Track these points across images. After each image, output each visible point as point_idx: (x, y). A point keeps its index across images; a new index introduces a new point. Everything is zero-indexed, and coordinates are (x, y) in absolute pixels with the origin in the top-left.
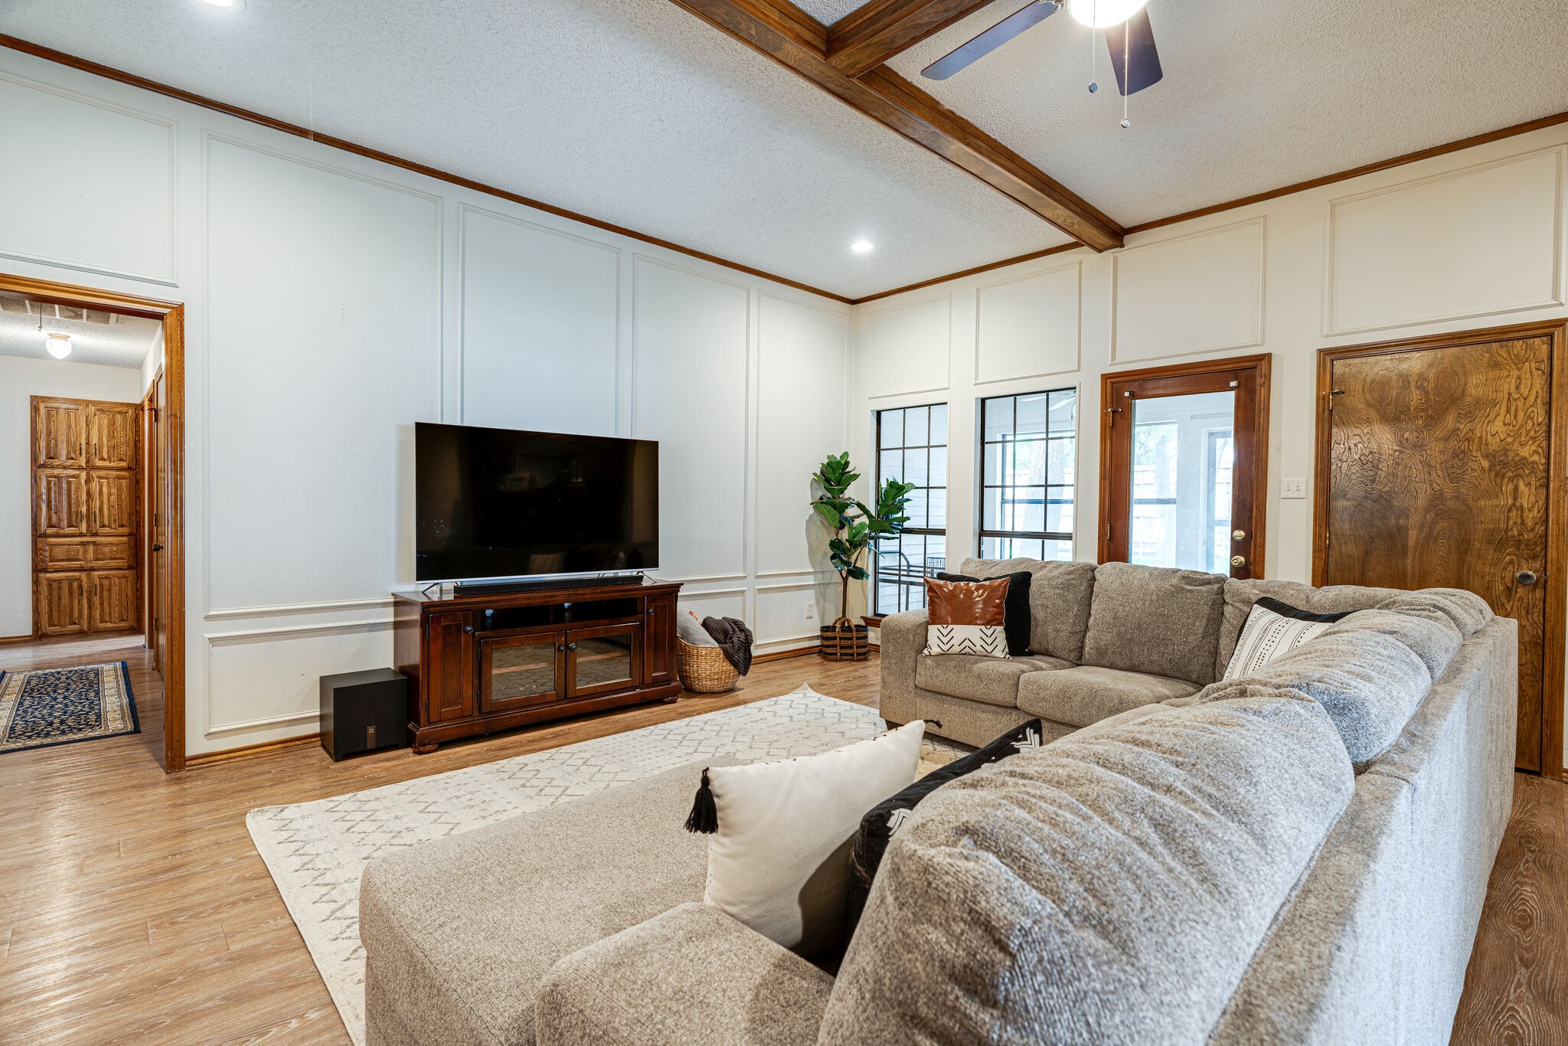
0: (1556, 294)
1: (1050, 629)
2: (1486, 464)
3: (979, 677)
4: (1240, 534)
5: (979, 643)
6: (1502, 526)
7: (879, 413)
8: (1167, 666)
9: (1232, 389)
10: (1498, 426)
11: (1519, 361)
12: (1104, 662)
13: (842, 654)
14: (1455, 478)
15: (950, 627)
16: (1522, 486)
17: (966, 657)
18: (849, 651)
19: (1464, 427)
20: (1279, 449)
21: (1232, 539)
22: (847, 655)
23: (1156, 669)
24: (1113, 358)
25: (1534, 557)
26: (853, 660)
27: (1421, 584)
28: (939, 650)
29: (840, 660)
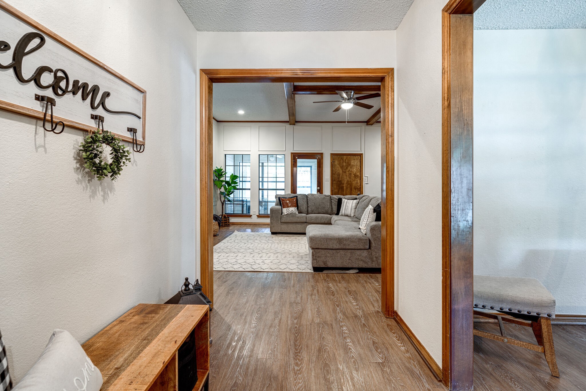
0: (361, 150)
1: (302, 208)
2: (354, 176)
3: (298, 217)
4: (319, 188)
5: (294, 211)
6: (356, 186)
7: (225, 155)
8: (325, 212)
9: (317, 159)
10: (355, 170)
11: (357, 159)
12: (313, 213)
13: (224, 225)
14: (350, 178)
15: (289, 208)
16: (358, 180)
17: (292, 215)
18: (226, 224)
19: (351, 169)
20: (325, 171)
21: (317, 189)
22: (226, 225)
23: (323, 213)
24: (293, 149)
25: (359, 191)
26: (227, 226)
27: (346, 195)
28: (286, 213)
29: (224, 227)
